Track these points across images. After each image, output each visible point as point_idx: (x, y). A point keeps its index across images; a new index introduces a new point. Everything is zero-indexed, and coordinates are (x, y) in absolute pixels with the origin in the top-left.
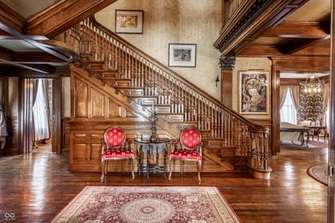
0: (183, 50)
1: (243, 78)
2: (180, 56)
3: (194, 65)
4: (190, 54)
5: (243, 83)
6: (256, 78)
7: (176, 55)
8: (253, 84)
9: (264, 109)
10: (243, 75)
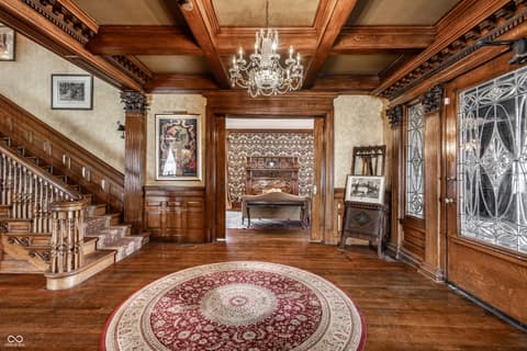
0: (73, 84)
1: (161, 125)
2: (69, 93)
3: (89, 107)
4: (83, 91)
5: (161, 134)
6: (181, 125)
7: (63, 92)
8: (177, 134)
9: (194, 172)
10: (161, 120)
